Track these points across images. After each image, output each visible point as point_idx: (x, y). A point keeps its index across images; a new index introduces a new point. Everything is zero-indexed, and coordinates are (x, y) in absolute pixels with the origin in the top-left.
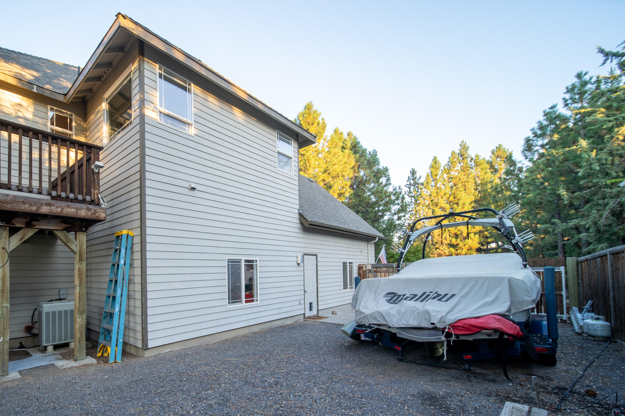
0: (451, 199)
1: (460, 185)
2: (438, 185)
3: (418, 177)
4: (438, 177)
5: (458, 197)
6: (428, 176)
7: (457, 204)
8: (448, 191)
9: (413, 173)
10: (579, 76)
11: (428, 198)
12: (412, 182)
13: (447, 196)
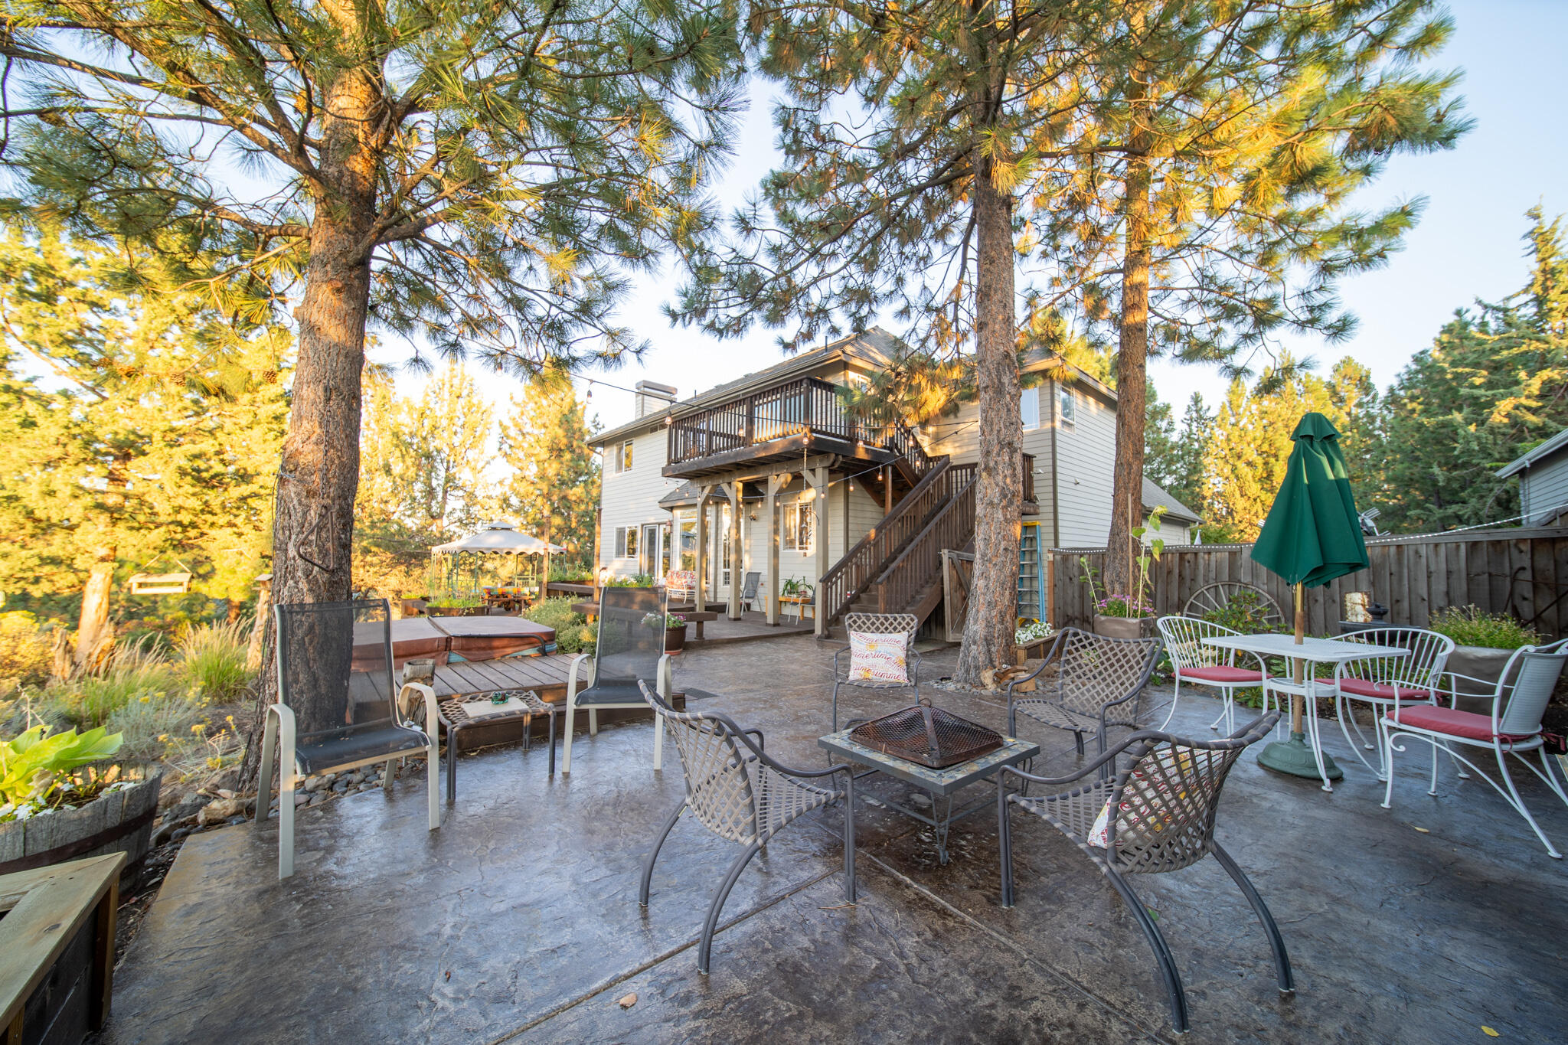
0: (1265, 447)
1: (1280, 424)
2: (1241, 424)
3: (1205, 407)
4: (1241, 410)
5: (1277, 445)
6: (1223, 407)
7: (1276, 456)
8: (1259, 433)
9: (1197, 399)
10: (1458, 313)
11: (1224, 445)
12: (1194, 415)
13: (1259, 442)
